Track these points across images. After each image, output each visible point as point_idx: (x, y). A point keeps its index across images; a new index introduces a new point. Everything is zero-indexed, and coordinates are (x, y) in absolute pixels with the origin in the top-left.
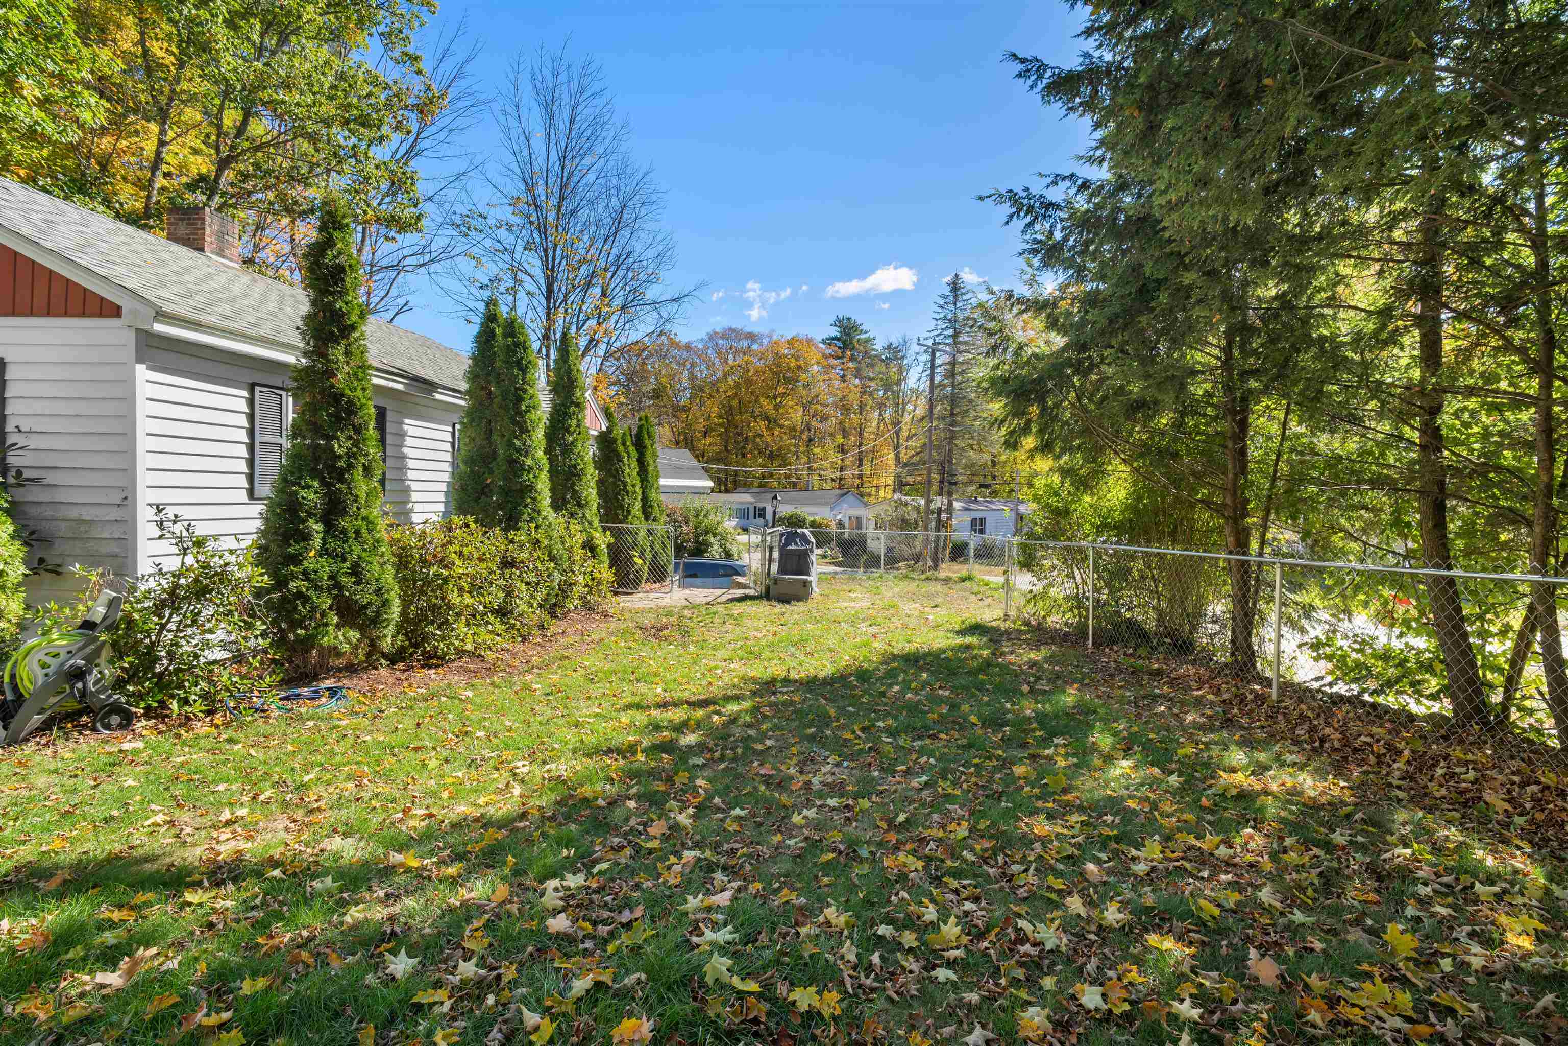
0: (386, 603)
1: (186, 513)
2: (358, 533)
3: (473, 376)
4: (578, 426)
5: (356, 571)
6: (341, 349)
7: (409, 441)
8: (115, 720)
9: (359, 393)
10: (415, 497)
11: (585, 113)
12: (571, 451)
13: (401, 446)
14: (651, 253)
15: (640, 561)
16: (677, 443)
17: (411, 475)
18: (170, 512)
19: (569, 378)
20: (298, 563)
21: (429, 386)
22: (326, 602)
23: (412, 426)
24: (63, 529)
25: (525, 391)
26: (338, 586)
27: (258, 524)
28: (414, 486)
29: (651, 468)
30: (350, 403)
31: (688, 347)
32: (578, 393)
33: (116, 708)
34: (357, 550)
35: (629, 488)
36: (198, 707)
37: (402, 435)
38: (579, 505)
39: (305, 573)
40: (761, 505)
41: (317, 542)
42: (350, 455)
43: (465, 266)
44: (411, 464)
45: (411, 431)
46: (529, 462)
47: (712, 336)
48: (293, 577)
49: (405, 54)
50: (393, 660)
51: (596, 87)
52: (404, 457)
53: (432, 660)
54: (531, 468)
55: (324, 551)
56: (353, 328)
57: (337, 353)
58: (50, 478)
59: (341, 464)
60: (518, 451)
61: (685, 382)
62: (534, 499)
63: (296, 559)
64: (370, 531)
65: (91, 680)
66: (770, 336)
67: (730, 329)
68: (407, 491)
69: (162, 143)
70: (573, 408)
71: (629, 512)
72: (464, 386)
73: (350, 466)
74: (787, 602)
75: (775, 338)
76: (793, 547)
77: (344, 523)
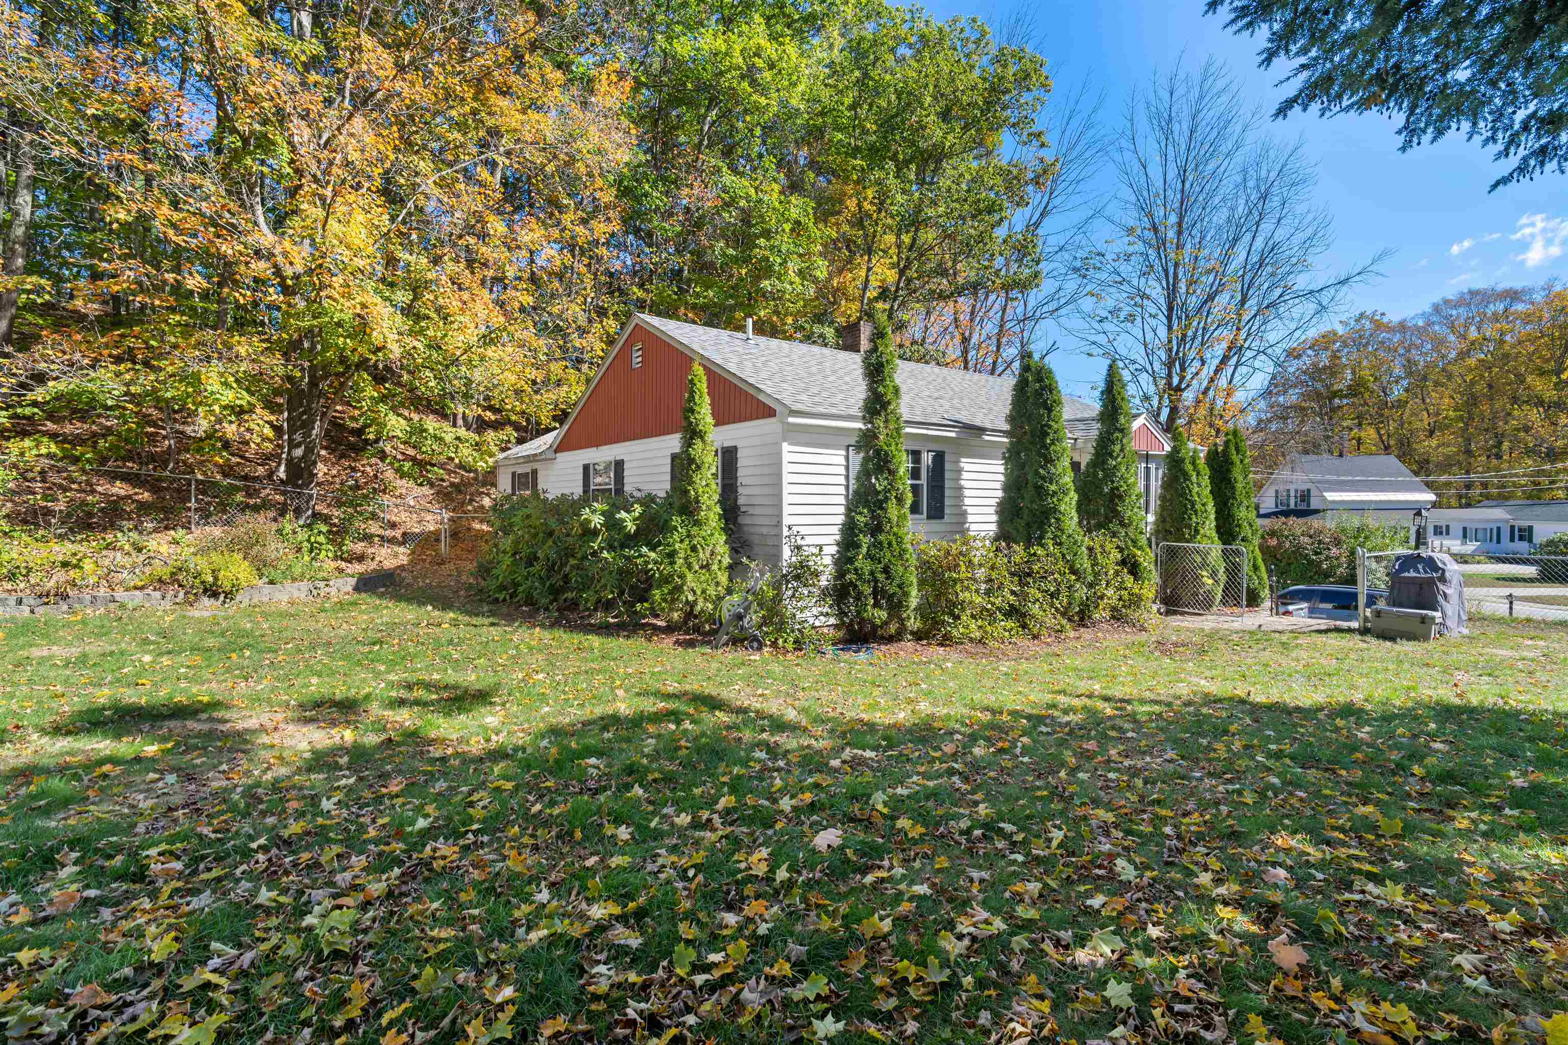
0: (906, 594)
1: (803, 530)
2: (890, 544)
3: (1011, 419)
4: (1122, 450)
5: (886, 570)
6: (883, 418)
7: (965, 475)
8: (755, 645)
9: (893, 448)
10: (970, 518)
11: (1209, 116)
12: (1114, 475)
13: (959, 479)
14: (1295, 239)
15: (1210, 581)
16: (1387, 448)
17: (967, 501)
18: (795, 529)
19: (1113, 406)
20: (852, 563)
21: (981, 430)
22: (867, 590)
23: (967, 464)
24: (755, 539)
25: (1050, 427)
26: (876, 581)
27: (838, 537)
28: (970, 510)
29: (1239, 486)
30: (886, 454)
31: (1402, 327)
32: (1122, 420)
33: (755, 639)
34: (888, 555)
35: (1198, 507)
36: (790, 646)
37: (960, 471)
38: (1123, 524)
39: (856, 570)
40: (1525, 524)
41: (864, 550)
42: (887, 491)
43: (1087, 304)
44: (967, 493)
45: (967, 467)
46: (1053, 487)
47: (1436, 308)
48: (849, 571)
49: (1030, 135)
50: (919, 636)
51: (1221, 84)
52: (961, 488)
53: (946, 641)
54: (1055, 493)
55: (869, 556)
56: (889, 403)
57: (880, 422)
58: (751, 511)
59: (881, 497)
60: (1043, 478)
61: (1398, 371)
62: (1058, 520)
63: (851, 561)
64: (898, 543)
65: (746, 620)
66: (1548, 288)
67: (1471, 292)
68: (964, 514)
69: (869, 269)
70: (1117, 434)
71: (1197, 531)
72: (1006, 427)
73: (887, 499)
74: (1393, 639)
75: (1558, 288)
76: (1412, 574)
77: (882, 537)
